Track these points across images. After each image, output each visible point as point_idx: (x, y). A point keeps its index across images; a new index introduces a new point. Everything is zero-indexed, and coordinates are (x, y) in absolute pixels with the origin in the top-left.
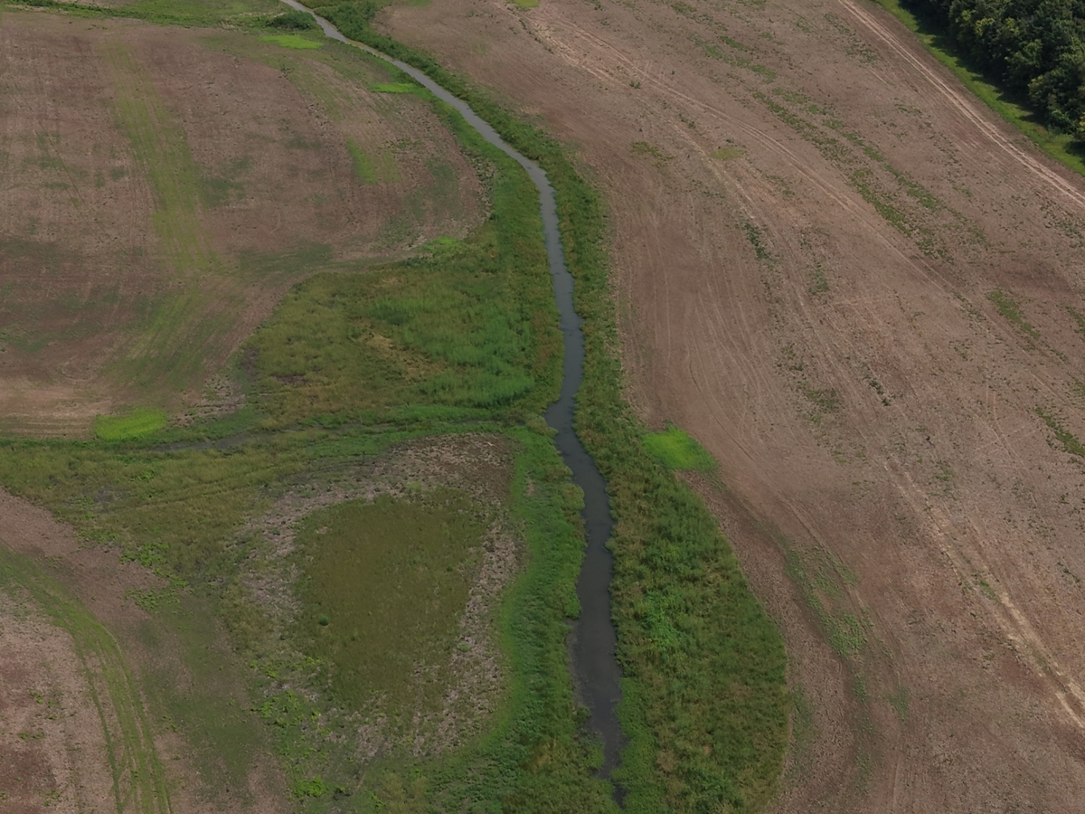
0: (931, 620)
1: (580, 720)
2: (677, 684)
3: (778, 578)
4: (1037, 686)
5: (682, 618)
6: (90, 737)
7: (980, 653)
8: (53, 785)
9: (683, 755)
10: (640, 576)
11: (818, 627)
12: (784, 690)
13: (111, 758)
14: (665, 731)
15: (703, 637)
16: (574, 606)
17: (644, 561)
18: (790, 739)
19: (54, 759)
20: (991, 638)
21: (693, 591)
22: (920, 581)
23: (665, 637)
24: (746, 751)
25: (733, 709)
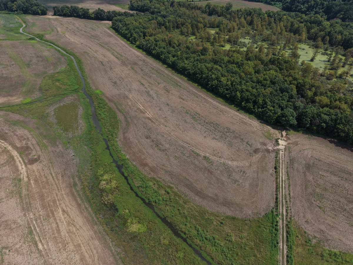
0: (132, 108)
1: (95, 127)
2: (106, 121)
3: (114, 106)
4: (144, 113)
5: (104, 113)
6: (34, 142)
7: (138, 110)
8: (31, 149)
9: (108, 129)
10: (98, 109)
11: (120, 111)
12: (118, 119)
13: (38, 144)
14: (106, 127)
15: (107, 115)
16: (91, 114)
17: (98, 107)
18: (119, 124)
19: (31, 146)
20: (138, 109)
21: (105, 109)
22: (130, 103)
23: (103, 116)
24: (115, 127)
25: (112, 122)
